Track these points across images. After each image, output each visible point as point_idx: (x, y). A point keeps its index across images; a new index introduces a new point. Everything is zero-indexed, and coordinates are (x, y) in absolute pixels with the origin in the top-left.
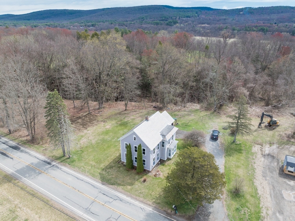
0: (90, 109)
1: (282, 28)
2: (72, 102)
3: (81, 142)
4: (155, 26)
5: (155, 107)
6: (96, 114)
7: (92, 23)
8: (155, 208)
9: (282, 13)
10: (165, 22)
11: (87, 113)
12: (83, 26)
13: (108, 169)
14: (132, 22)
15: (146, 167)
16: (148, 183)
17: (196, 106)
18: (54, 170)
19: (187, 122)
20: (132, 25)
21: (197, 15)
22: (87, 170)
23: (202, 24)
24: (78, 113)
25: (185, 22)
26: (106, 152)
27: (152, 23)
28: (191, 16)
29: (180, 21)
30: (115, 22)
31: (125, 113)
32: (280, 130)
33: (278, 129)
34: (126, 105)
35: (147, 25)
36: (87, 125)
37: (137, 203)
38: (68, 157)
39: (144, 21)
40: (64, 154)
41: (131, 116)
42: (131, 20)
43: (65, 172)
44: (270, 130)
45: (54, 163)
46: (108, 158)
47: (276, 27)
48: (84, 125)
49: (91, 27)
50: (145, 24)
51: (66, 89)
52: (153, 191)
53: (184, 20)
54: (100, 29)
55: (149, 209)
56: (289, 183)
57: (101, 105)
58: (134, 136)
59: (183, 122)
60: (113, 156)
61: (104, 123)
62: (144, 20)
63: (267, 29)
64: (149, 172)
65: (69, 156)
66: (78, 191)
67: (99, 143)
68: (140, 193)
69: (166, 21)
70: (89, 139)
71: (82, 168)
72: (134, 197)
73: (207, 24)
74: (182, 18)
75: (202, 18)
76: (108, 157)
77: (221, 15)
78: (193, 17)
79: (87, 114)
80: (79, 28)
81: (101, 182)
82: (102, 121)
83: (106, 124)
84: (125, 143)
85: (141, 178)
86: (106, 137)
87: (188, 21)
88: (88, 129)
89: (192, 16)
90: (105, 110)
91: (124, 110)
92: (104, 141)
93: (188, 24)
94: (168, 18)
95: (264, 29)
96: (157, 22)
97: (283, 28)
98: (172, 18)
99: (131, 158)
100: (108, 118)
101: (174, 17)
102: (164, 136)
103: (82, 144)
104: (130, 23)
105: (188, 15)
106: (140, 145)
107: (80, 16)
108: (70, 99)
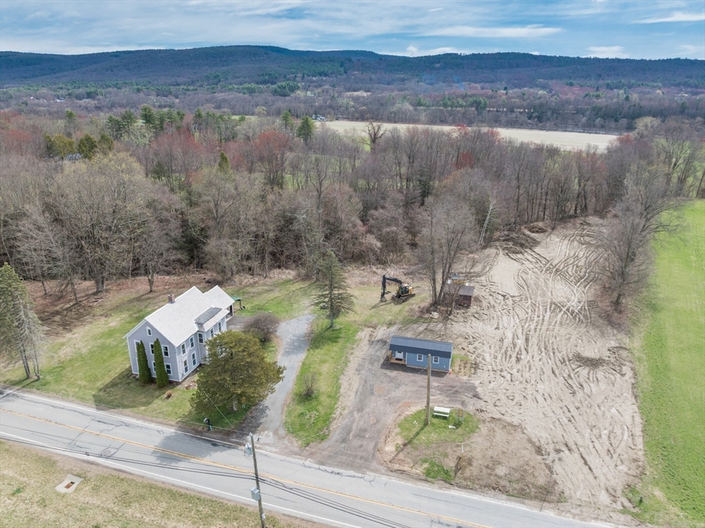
0: (78, 296)
1: (514, 100)
2: (41, 284)
3: (61, 353)
4: (246, 95)
5: (208, 282)
6: (91, 304)
7: (88, 90)
8: (181, 428)
9: (517, 67)
10: (268, 87)
11: (72, 304)
12: (62, 96)
13: (109, 388)
14: (191, 88)
15: (172, 377)
16: (175, 398)
17: (289, 274)
18: (9, 401)
19: (262, 304)
20: (189, 95)
21: (342, 69)
22: (71, 394)
23: (355, 91)
24: (53, 304)
25: (316, 87)
26: (107, 364)
27: (238, 89)
28: (330, 72)
29: (306, 84)
30: (149, 86)
31: (149, 298)
32: (413, 302)
33: (411, 300)
34: (151, 282)
35: (227, 93)
36: (73, 325)
37: (153, 426)
38: (36, 378)
39: (221, 83)
40: (27, 375)
41: (160, 302)
42: (188, 82)
43: (31, 401)
44: (399, 303)
45: (8, 391)
46: (110, 373)
47: (504, 97)
48: (66, 326)
49: (84, 98)
50: (221, 92)
51: (24, 260)
52: (180, 408)
53: (314, 82)
54: (109, 105)
55: (171, 431)
56: (389, 374)
57: (100, 285)
58: (148, 328)
59: (257, 303)
60: (119, 369)
61: (106, 319)
62: (220, 81)
63: (485, 102)
64: (178, 383)
65: (38, 377)
66: (56, 423)
67: (94, 352)
68: (159, 413)
69: (273, 83)
70: (75, 348)
71: (64, 392)
72: (149, 418)
73: (366, 92)
74: (309, 76)
75: (353, 77)
76: (110, 371)
77: (394, 70)
78: (334, 75)
79: (72, 306)
80: (52, 101)
81: (95, 406)
82: (101, 315)
83: (110, 319)
84: (135, 341)
85: (164, 393)
86: (109, 341)
87: (323, 83)
88: (75, 331)
89: (332, 73)
90: (110, 296)
91: (147, 292)
92: (103, 347)
93: (323, 91)
94: (277, 76)
95: (480, 103)
96: (250, 85)
97: (517, 100)
98: (285, 77)
99: (147, 364)
100: (114, 308)
101: (291, 75)
102: (200, 324)
103: (63, 356)
104: (186, 90)
105: (322, 70)
106: (157, 340)
107: (54, 69)
108: (35, 279)
